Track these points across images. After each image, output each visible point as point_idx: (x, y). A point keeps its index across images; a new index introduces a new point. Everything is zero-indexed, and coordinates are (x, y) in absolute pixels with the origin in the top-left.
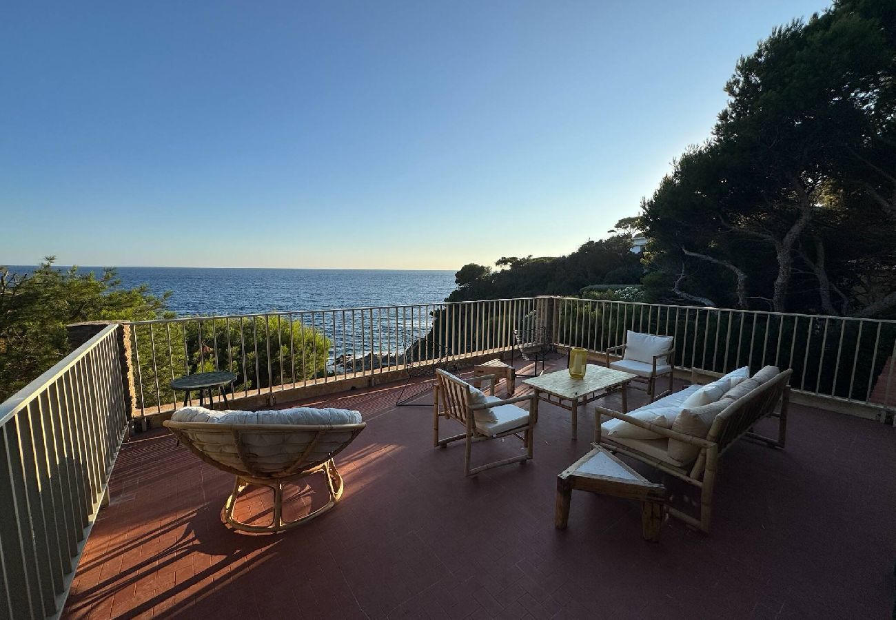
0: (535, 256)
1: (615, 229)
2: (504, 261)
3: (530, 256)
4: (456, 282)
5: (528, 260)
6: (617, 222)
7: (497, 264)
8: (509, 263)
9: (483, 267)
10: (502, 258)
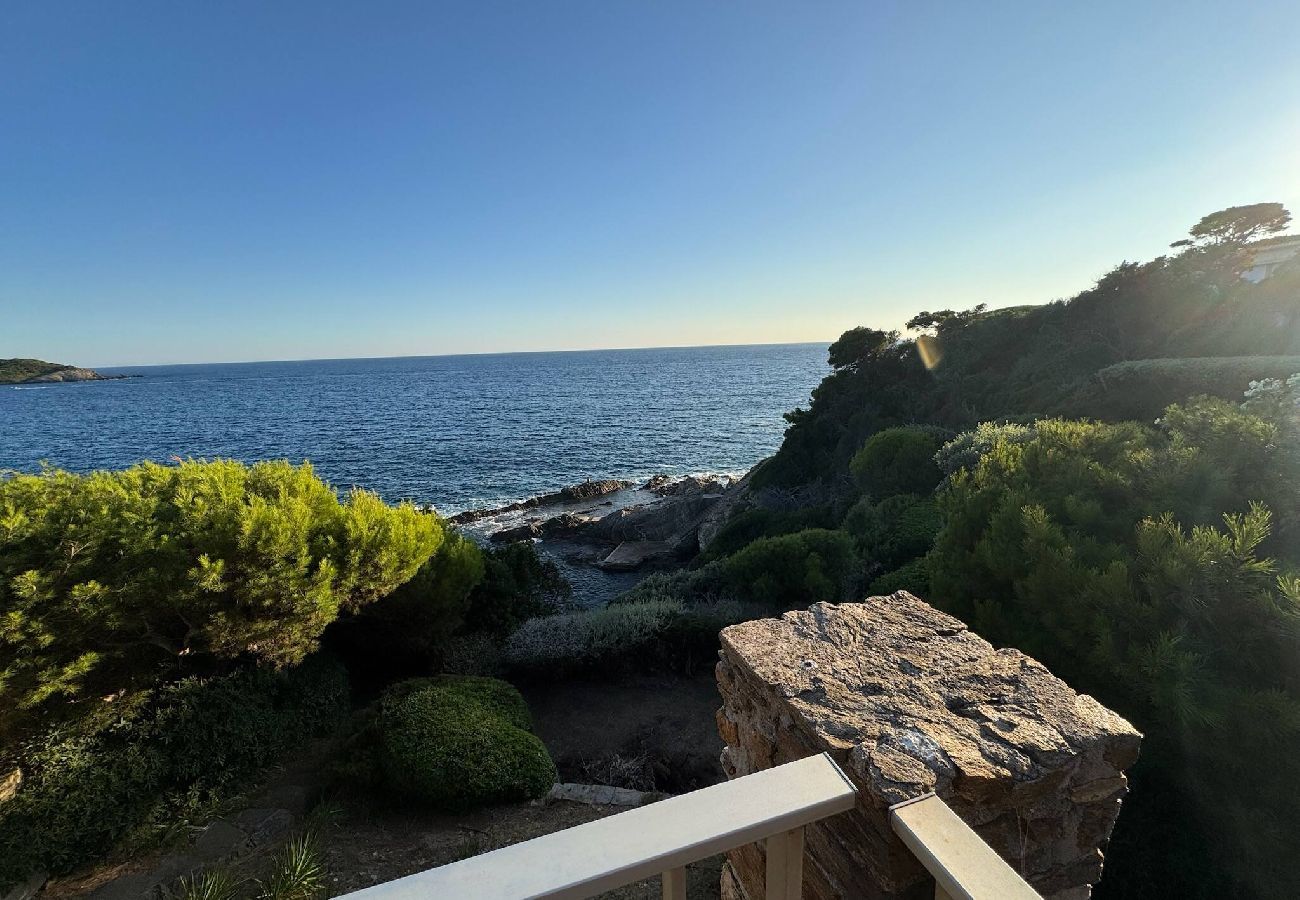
0: (991, 307)
1: (1191, 238)
2: (924, 320)
3: (980, 307)
4: (830, 362)
5: (975, 315)
6: (1198, 221)
7: (910, 325)
8: (935, 323)
9: (880, 334)
10: (922, 314)
